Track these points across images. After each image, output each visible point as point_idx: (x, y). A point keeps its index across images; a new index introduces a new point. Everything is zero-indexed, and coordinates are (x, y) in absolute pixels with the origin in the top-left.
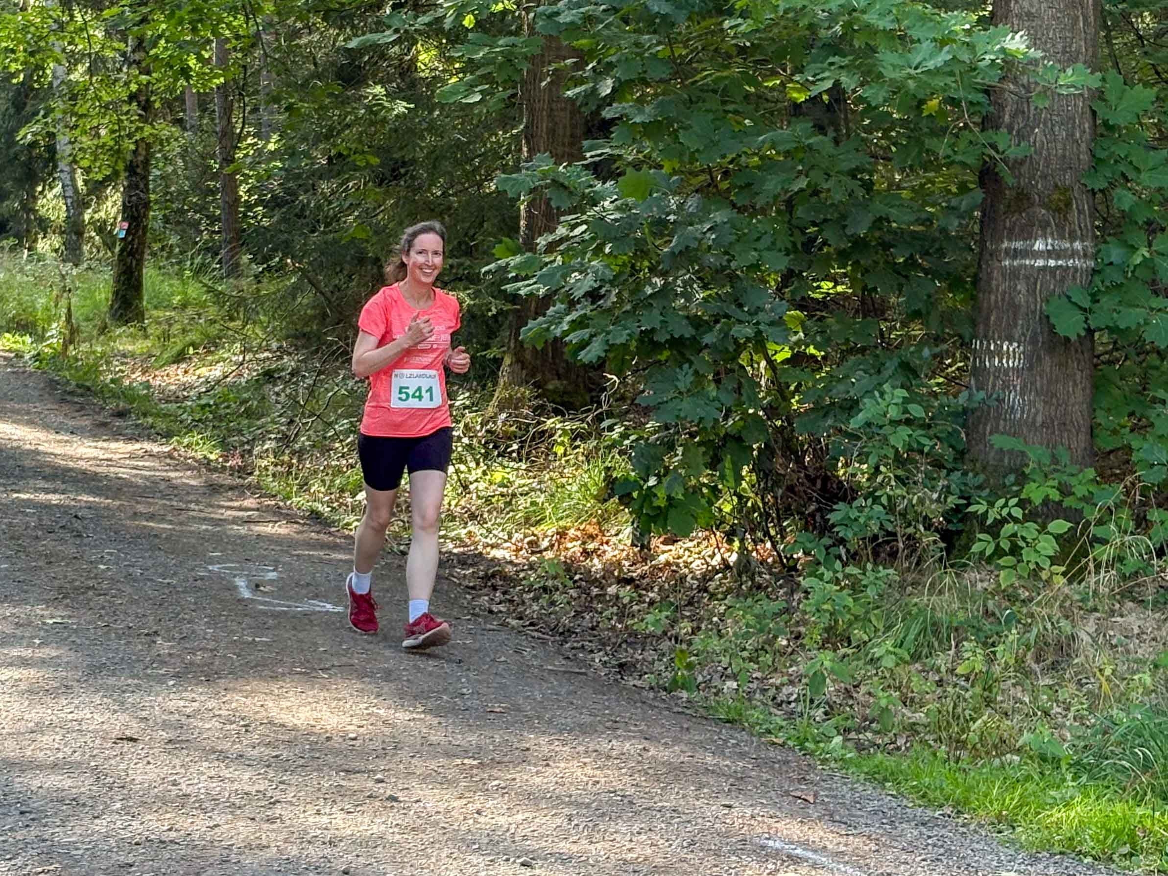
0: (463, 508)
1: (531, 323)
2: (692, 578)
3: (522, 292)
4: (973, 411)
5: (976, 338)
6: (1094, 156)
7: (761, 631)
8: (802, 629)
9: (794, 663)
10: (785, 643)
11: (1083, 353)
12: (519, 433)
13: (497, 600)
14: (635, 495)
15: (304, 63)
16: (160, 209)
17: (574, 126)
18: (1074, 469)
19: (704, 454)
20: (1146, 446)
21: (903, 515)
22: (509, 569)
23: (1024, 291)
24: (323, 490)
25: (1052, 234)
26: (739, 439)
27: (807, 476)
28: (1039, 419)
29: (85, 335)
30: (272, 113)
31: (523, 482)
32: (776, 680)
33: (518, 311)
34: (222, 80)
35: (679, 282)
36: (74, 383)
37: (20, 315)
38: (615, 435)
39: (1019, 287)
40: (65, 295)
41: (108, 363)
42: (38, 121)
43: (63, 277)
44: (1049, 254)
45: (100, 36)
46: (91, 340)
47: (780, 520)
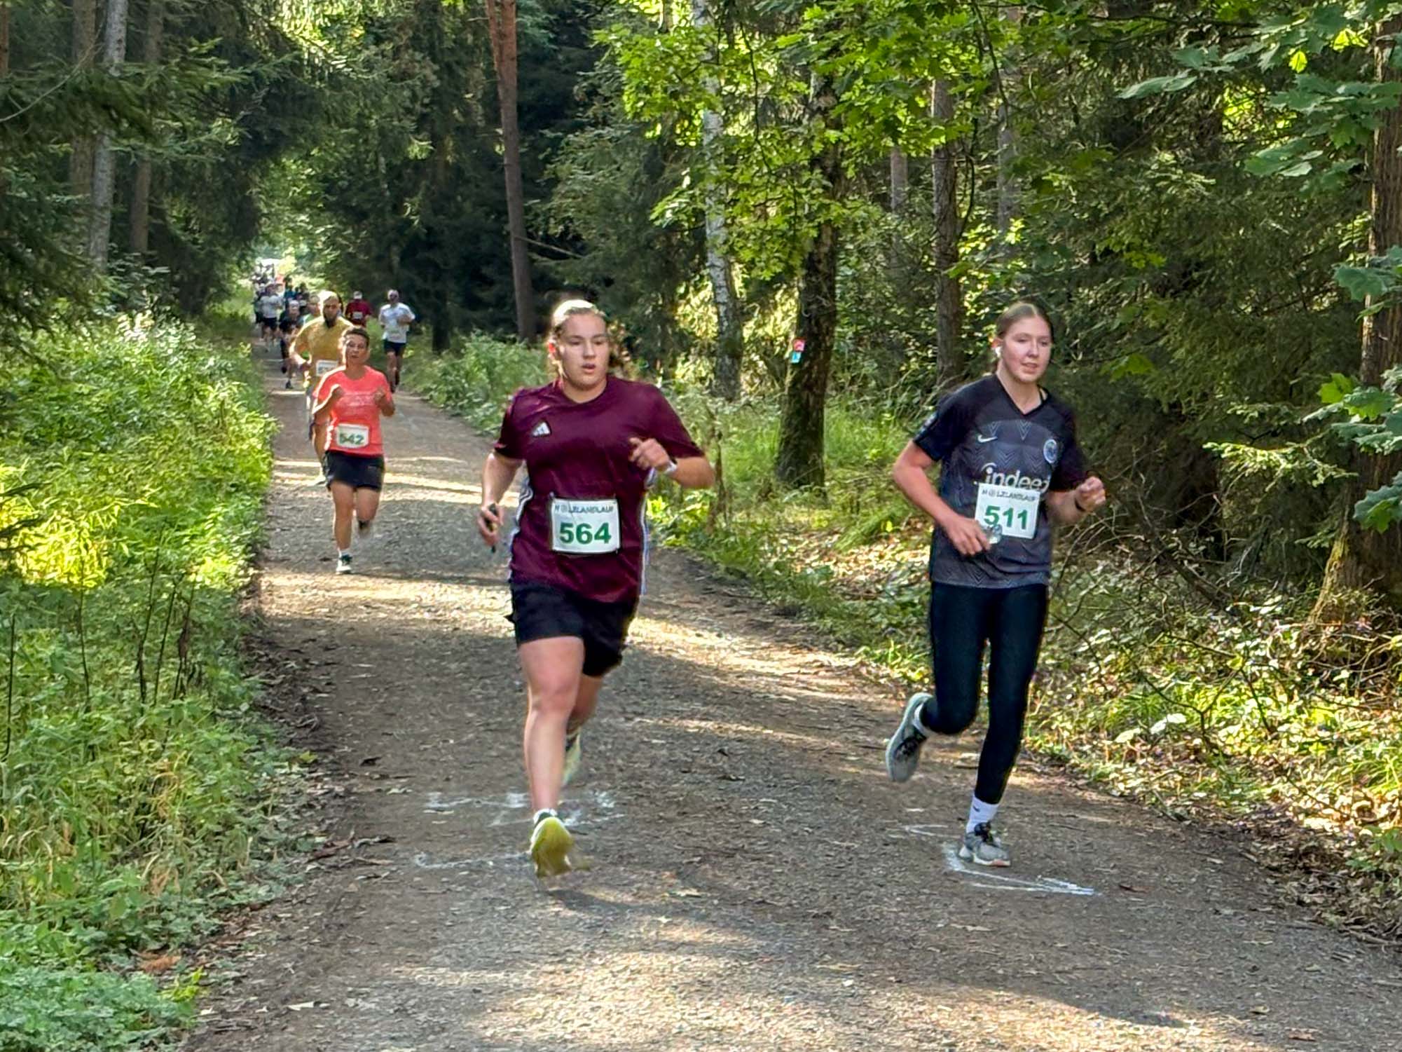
0: (1268, 758)
12: (1351, 656)
13: (1311, 887)
15: (1061, 118)
16: (850, 324)
22: (1329, 844)
24: (1069, 726)
29: (740, 500)
30: (1013, 189)
31: (1354, 724)
33: (1353, 479)
34: (943, 139)
36: (722, 566)
40: (713, 441)
41: (772, 540)
43: (712, 417)
45: (771, 72)
46: (748, 507)
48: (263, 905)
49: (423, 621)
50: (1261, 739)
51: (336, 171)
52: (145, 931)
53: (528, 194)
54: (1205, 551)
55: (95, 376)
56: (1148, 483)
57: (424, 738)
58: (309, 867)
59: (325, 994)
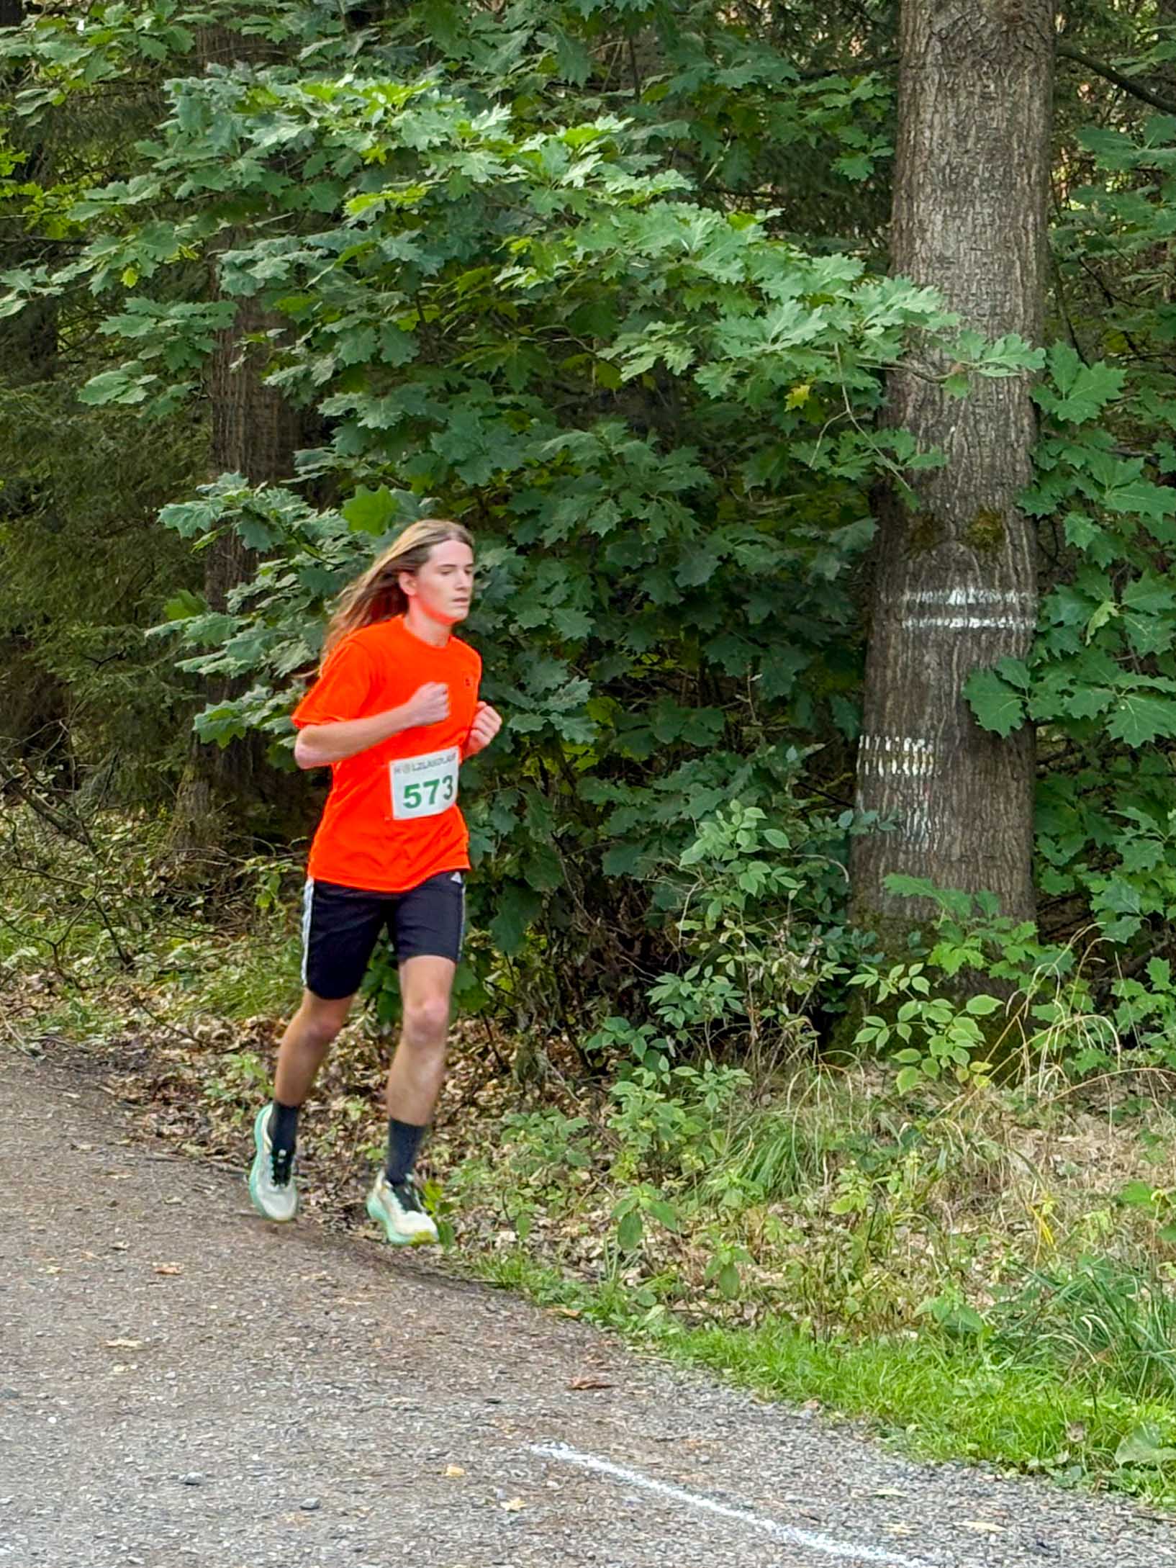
0: (123, 989)
1: (210, 710)
2: (454, 1086)
3: (203, 671)
4: (861, 839)
5: (865, 733)
6: (1036, 467)
7: (552, 1158)
8: (610, 1157)
9: (598, 1204)
10: (585, 1176)
11: (1019, 755)
12: (206, 882)
13: (171, 1118)
17: (283, 431)
18: (1005, 922)
20: (1110, 888)
21: (758, 989)
22: (188, 1074)
23: (934, 665)
25: (975, 580)
26: (521, 884)
27: (621, 937)
28: (956, 851)
32: (572, 1229)
39: (927, 659)
44: (972, 610)
47: (581, 1002)
50: (116, 970)
54: (54, 780)
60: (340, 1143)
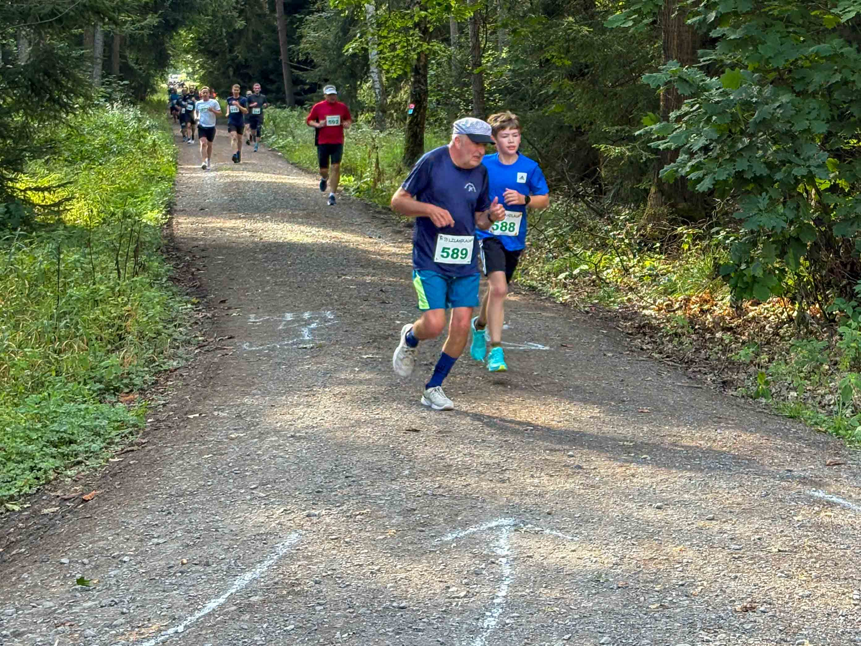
0: (625, 284)
1: (666, 167)
2: (770, 327)
3: (661, 148)
7: (812, 360)
8: (838, 359)
9: (833, 380)
10: (827, 367)
12: (661, 237)
13: (646, 341)
14: (732, 275)
16: (434, 96)
17: (694, 42)
19: (776, 249)
22: (654, 321)
24: (537, 273)
26: (797, 239)
27: (842, 262)
29: (388, 175)
30: (505, 34)
31: (663, 267)
32: (821, 391)
33: (659, 159)
34: (472, 14)
35: (759, 141)
36: (380, 206)
37: (347, 163)
38: (720, 237)
40: (375, 150)
42: (357, 40)
43: (374, 139)
46: (391, 179)
47: (825, 290)
48: (176, 370)
49: (246, 236)
50: (622, 275)
51: (204, 35)
52: (122, 384)
53: (290, 43)
54: (595, 191)
55: (96, 131)
56: (569, 162)
57: (247, 290)
58: (196, 351)
59: (204, 410)
60: (720, 352)
